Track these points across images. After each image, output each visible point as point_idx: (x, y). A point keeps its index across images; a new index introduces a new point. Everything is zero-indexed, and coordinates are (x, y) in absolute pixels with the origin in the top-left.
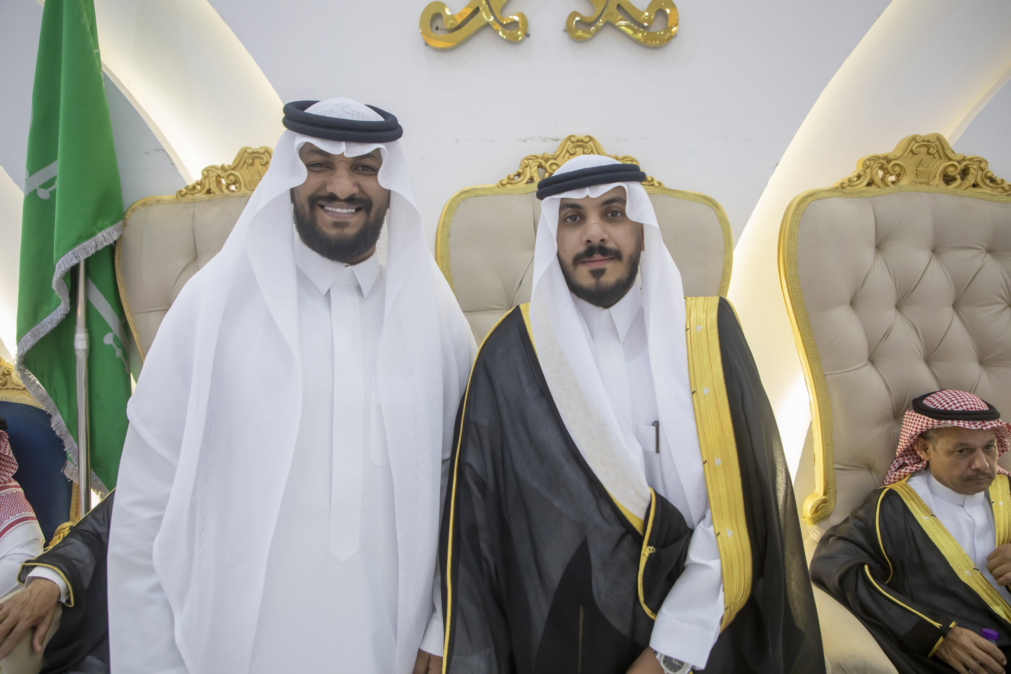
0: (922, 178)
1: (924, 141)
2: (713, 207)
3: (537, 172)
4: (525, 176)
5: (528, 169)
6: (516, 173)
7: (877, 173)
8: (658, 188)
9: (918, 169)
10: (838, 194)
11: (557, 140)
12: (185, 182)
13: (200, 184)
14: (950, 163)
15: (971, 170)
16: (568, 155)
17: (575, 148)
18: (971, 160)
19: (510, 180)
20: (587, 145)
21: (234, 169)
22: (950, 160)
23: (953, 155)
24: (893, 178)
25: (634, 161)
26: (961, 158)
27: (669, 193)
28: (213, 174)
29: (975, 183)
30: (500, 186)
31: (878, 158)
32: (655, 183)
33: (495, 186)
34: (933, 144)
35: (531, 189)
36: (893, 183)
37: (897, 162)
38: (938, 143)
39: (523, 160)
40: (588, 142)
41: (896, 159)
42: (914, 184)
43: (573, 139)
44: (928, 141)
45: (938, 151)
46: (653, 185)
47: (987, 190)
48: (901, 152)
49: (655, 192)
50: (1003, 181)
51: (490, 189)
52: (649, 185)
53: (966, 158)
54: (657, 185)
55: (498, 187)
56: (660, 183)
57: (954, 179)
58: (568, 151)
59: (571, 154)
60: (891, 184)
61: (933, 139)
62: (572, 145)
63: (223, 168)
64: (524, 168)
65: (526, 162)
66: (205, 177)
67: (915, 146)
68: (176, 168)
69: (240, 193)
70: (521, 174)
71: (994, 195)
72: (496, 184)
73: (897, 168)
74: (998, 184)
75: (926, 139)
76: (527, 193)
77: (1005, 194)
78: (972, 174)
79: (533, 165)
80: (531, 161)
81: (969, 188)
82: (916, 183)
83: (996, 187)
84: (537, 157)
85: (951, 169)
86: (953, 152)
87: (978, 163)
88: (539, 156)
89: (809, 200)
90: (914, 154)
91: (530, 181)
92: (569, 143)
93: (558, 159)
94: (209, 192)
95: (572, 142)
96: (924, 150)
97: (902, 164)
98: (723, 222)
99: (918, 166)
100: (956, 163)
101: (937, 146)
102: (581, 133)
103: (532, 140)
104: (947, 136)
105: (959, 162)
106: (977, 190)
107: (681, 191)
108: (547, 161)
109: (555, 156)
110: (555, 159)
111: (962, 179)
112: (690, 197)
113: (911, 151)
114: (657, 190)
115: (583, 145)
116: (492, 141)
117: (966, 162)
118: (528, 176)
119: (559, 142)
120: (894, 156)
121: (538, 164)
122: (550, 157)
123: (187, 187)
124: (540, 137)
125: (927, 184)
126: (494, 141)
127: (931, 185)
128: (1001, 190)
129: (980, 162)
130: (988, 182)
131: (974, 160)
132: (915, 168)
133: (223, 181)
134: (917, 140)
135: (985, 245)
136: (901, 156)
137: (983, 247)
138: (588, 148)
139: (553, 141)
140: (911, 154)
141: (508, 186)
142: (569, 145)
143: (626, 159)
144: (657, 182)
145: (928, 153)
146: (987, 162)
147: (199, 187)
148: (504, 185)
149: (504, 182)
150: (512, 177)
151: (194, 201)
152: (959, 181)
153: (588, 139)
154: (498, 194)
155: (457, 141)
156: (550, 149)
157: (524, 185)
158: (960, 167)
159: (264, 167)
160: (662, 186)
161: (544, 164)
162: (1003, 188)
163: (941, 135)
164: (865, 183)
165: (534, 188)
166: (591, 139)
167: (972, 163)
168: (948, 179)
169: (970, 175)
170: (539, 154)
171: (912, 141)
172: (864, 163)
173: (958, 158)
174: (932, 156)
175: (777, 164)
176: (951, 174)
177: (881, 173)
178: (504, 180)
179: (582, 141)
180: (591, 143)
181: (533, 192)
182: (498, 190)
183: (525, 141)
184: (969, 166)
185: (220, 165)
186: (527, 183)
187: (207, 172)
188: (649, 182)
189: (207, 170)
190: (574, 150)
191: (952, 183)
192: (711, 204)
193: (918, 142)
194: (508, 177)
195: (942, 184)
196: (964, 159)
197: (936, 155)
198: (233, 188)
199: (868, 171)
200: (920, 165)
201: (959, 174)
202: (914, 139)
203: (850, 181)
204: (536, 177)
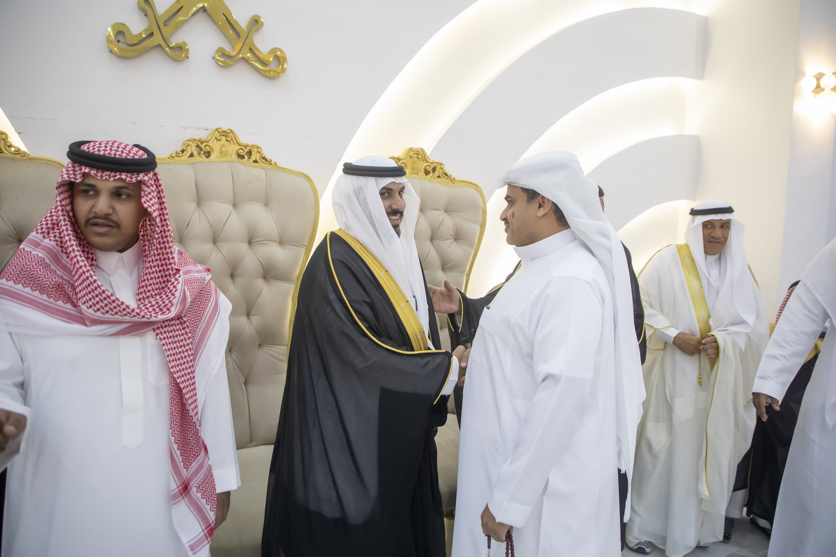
0: (414, 171)
1: (416, 151)
2: (308, 180)
3: (195, 150)
4: (188, 152)
5: (189, 148)
6: (181, 150)
8: (274, 166)
9: (413, 166)
11: (207, 130)
14: (428, 164)
15: (437, 169)
16: (216, 140)
17: (221, 136)
18: (437, 163)
19: (178, 154)
20: (229, 135)
22: (427, 162)
23: (429, 160)
25: (259, 148)
26: (433, 162)
27: (281, 169)
29: (439, 175)
30: (170, 157)
32: (273, 163)
33: (166, 158)
34: (420, 153)
35: (192, 161)
38: (422, 153)
39: (186, 141)
40: (229, 133)
41: (403, 160)
42: (411, 174)
43: (219, 130)
44: (418, 151)
45: (422, 157)
46: (271, 164)
47: (444, 180)
48: (405, 156)
49: (273, 169)
50: (451, 176)
51: (163, 159)
52: (268, 164)
53: (435, 162)
54: (274, 164)
55: (169, 158)
56: (275, 163)
57: (429, 173)
59: (218, 140)
61: (420, 151)
62: (219, 134)
64: (187, 147)
65: (188, 142)
67: (412, 153)
70: (185, 151)
71: (447, 183)
72: (168, 156)
74: (449, 177)
75: (417, 150)
76: (190, 164)
77: (452, 182)
78: (438, 171)
79: (193, 145)
80: (191, 143)
81: (436, 178)
82: (412, 173)
83: (448, 178)
84: (195, 140)
85: (428, 167)
86: (429, 158)
87: (440, 165)
88: (197, 139)
90: (411, 157)
91: (191, 156)
92: (217, 132)
93: (209, 142)
95: (219, 132)
96: (416, 156)
97: (406, 162)
98: (314, 190)
99: (413, 164)
100: (430, 164)
101: (421, 154)
102: (225, 127)
103: (189, 128)
104: (426, 149)
105: (432, 164)
106: (440, 179)
107: (288, 169)
108: (202, 143)
109: (208, 141)
110: (207, 142)
111: (433, 173)
112: (294, 173)
113: (410, 156)
114: (274, 168)
115: (226, 135)
116: (160, 126)
117: (435, 164)
118: (190, 152)
119: (209, 132)
120: (402, 158)
121: (196, 145)
122: (205, 141)
124: (195, 126)
125: (417, 174)
126: (162, 126)
127: (419, 175)
128: (450, 180)
129: (441, 164)
130: (444, 175)
131: (438, 163)
132: (411, 165)
134: (413, 150)
135: (444, 208)
136: (405, 158)
137: (443, 209)
138: (229, 137)
139: (205, 130)
140: (409, 158)
141: (176, 158)
142: (217, 134)
143: (254, 146)
144: (274, 162)
145: (418, 158)
146: (444, 165)
148: (172, 157)
149: (173, 155)
150: (179, 152)
152: (432, 174)
153: (229, 131)
154: (170, 163)
155: (134, 123)
156: (203, 135)
157: (187, 158)
158: (432, 166)
160: (277, 165)
161: (200, 145)
162: (451, 179)
163: (423, 149)
165: (194, 160)
166: (232, 131)
167: (437, 165)
168: (427, 173)
169: (437, 171)
170: (197, 138)
171: (410, 150)
173: (431, 162)
174: (419, 160)
175: (342, 157)
176: (428, 170)
178: (173, 154)
179: (225, 132)
180: (231, 134)
181: (193, 163)
182: (169, 160)
183: (185, 128)
184: (436, 167)
186: (189, 157)
188: (269, 162)
190: (220, 137)
191: (429, 175)
192: (307, 178)
193: (413, 151)
194: (176, 153)
195: (424, 175)
196: (434, 163)
197: (421, 159)
200: (414, 164)
201: (431, 170)
202: (411, 149)
204: (195, 153)
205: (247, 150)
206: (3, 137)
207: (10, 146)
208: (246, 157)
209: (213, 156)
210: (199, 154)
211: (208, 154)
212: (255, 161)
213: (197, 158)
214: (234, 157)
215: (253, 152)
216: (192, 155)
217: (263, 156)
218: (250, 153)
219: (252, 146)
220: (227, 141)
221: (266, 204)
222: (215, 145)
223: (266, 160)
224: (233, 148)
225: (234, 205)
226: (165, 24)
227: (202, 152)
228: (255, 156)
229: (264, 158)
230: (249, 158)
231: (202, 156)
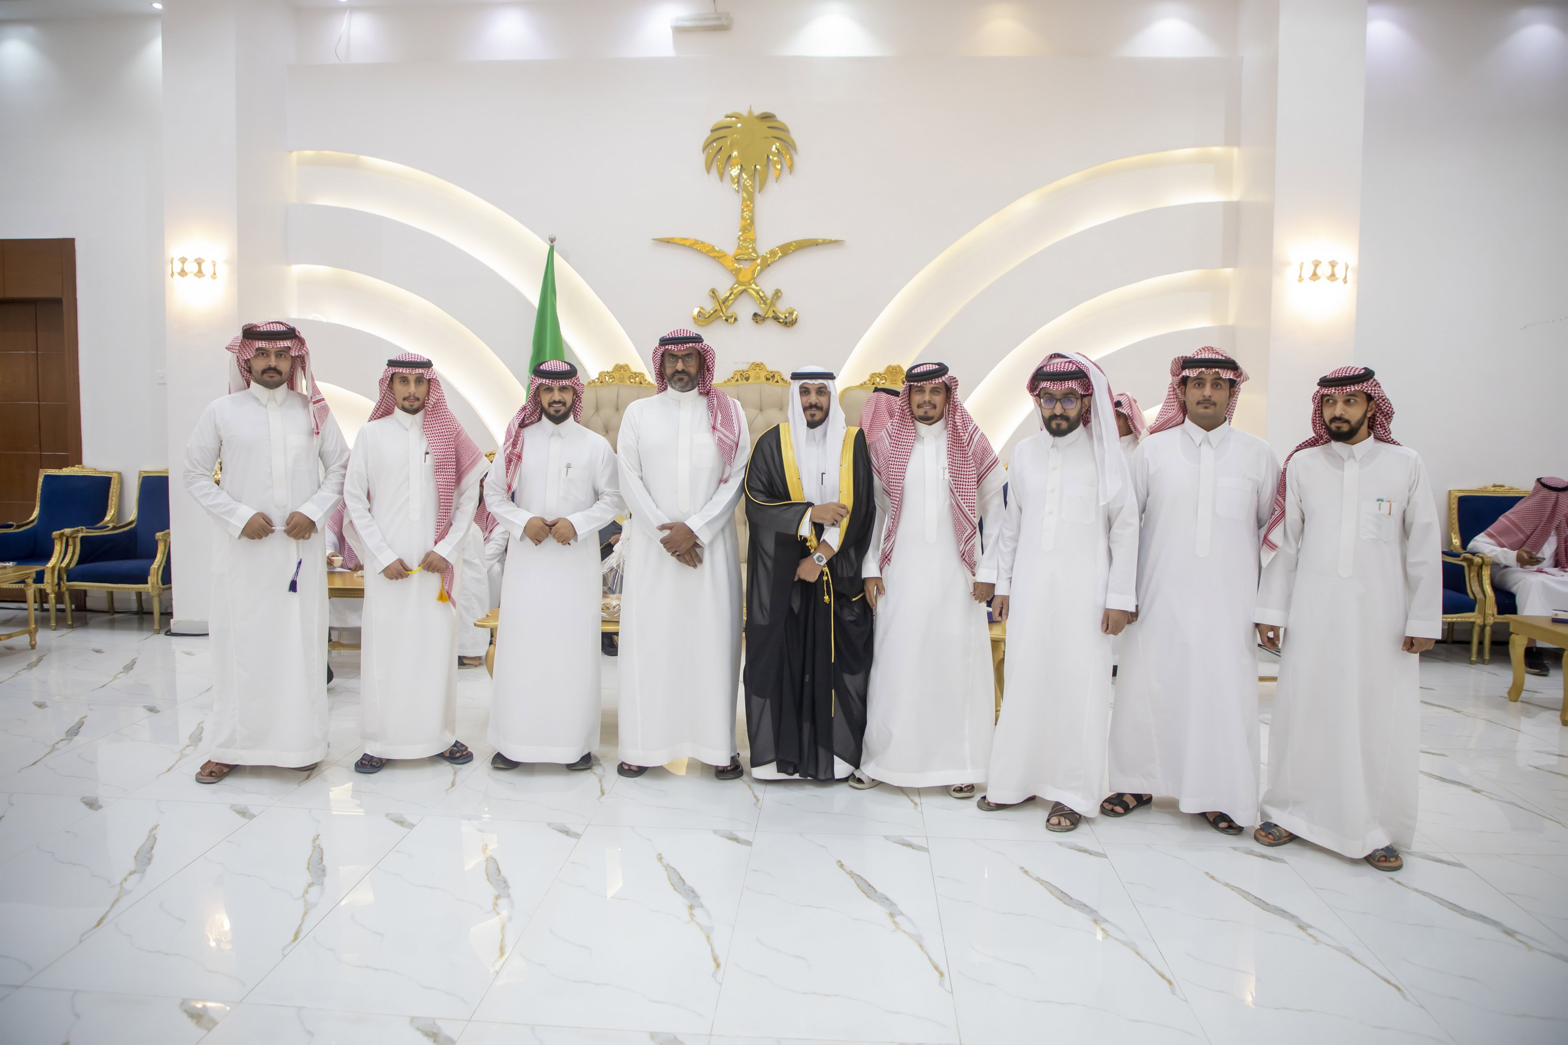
3: (740, 377)
5: (736, 376)
7: (876, 379)
10: (859, 388)
11: (749, 363)
12: (590, 378)
13: (598, 379)
16: (752, 370)
19: (729, 380)
20: (760, 366)
21: (612, 373)
24: (884, 381)
28: (603, 375)
31: (876, 374)
32: (788, 382)
36: (883, 383)
37: (884, 375)
43: (754, 364)
48: (885, 372)
51: (721, 384)
58: (753, 368)
59: (754, 370)
60: (882, 384)
61: (898, 367)
63: (608, 373)
65: (735, 373)
66: (600, 376)
67: (891, 369)
68: (586, 372)
69: (615, 383)
70: (733, 378)
72: (723, 382)
73: (884, 378)
75: (894, 367)
76: (736, 386)
79: (738, 374)
80: (737, 372)
84: (740, 371)
89: (847, 390)
94: (601, 382)
96: (894, 371)
97: (886, 376)
102: (758, 361)
108: (744, 373)
110: (747, 371)
113: (889, 371)
115: (758, 366)
118: (736, 379)
119: (750, 364)
120: (882, 373)
121: (740, 373)
123: (592, 380)
125: (896, 384)
133: (607, 378)
138: (761, 368)
142: (753, 366)
145: (896, 372)
147: (597, 380)
148: (726, 382)
151: (596, 386)
156: (745, 367)
157: (735, 382)
159: (625, 372)
161: (743, 373)
164: (871, 383)
165: (738, 384)
166: (762, 363)
172: (870, 375)
177: (878, 380)
179: (759, 364)
180: (762, 365)
183: (736, 363)
185: (606, 371)
187: (601, 374)
189: (601, 373)
190: (755, 368)
198: (611, 380)
199: (872, 379)
202: (890, 366)
203: (864, 382)
204: (739, 379)
205: (771, 375)
206: (643, 375)
207: (646, 381)
208: (771, 379)
209: (750, 380)
210: (742, 379)
211: (747, 379)
212: (777, 382)
213: (740, 382)
214: (764, 379)
215: (776, 376)
216: (737, 380)
217: (782, 378)
218: (773, 376)
219: (775, 372)
220: (760, 370)
221: (781, 409)
222: (752, 374)
223: (784, 381)
224: (763, 374)
225: (761, 410)
226: (724, 303)
227: (744, 378)
228: (777, 378)
229: (782, 379)
230: (773, 380)
231: (744, 380)
